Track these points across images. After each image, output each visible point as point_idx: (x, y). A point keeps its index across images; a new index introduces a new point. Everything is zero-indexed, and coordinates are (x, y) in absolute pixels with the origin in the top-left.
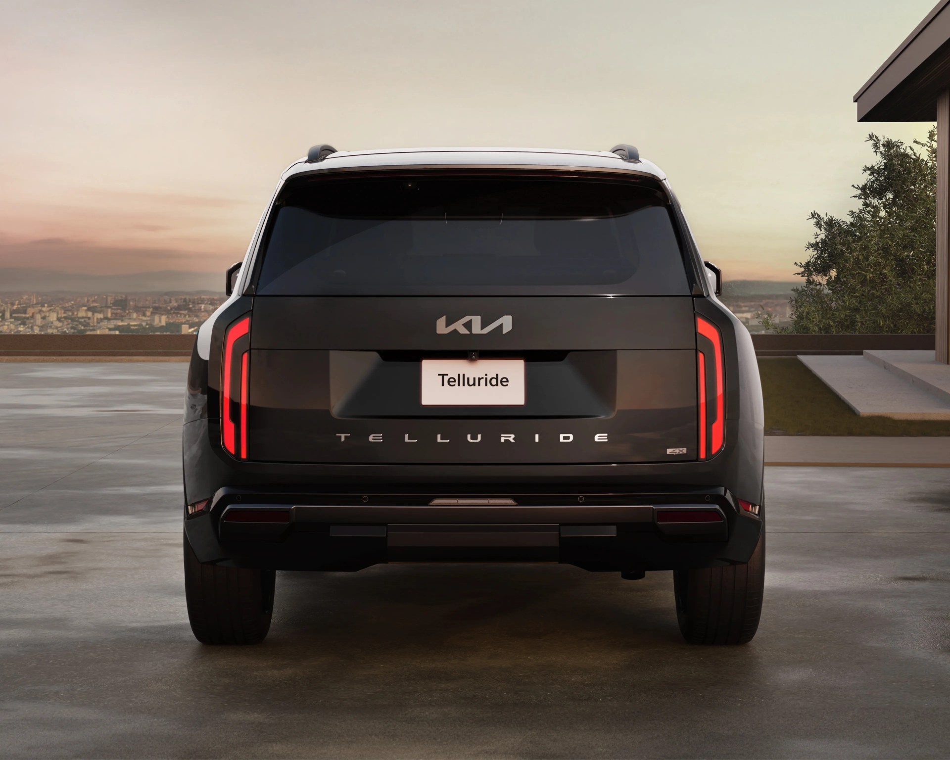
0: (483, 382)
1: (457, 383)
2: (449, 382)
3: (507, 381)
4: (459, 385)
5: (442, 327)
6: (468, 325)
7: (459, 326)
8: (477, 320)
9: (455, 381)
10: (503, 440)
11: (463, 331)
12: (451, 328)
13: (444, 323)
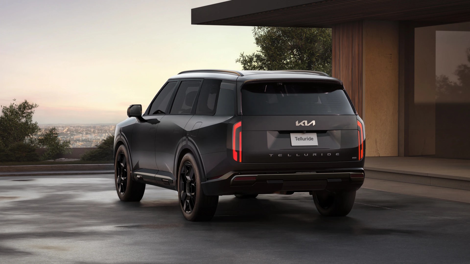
0: (307, 139)
1: (300, 140)
2: (298, 139)
3: (313, 139)
4: (301, 140)
5: (297, 124)
6: (304, 123)
7: (302, 124)
8: (306, 122)
9: (299, 139)
10: (313, 155)
11: (303, 125)
12: (300, 124)
13: (298, 123)
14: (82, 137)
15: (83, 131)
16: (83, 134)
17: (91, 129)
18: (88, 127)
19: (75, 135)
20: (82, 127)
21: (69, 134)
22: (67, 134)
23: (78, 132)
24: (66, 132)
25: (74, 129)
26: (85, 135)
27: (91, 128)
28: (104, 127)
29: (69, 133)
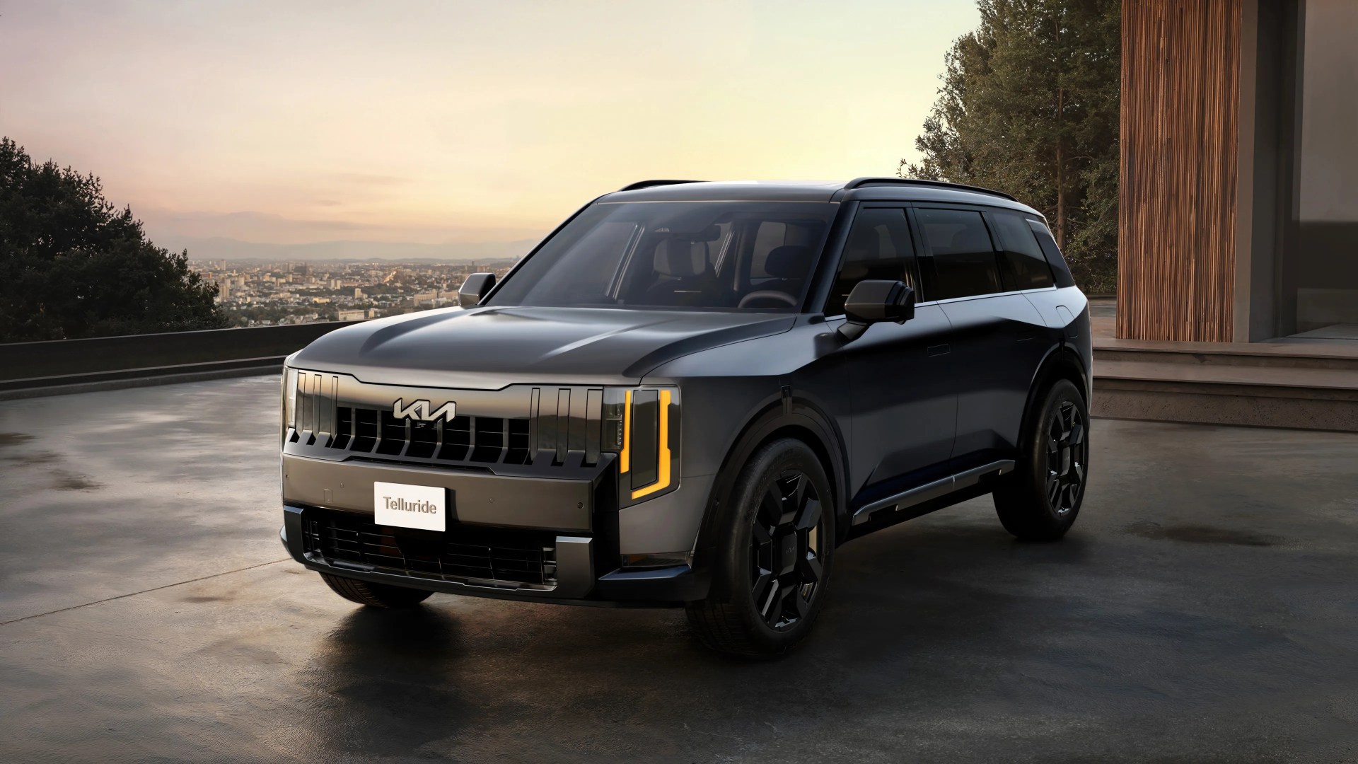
14: (438, 297)
15: (439, 280)
16: (440, 290)
17: (463, 275)
18: (455, 269)
19: (417, 292)
20: (438, 268)
21: (401, 288)
22: (393, 290)
23: (426, 283)
24: (391, 282)
25: (414, 274)
26: (446, 291)
27: (463, 272)
28: (502, 268)
29: (399, 285)
